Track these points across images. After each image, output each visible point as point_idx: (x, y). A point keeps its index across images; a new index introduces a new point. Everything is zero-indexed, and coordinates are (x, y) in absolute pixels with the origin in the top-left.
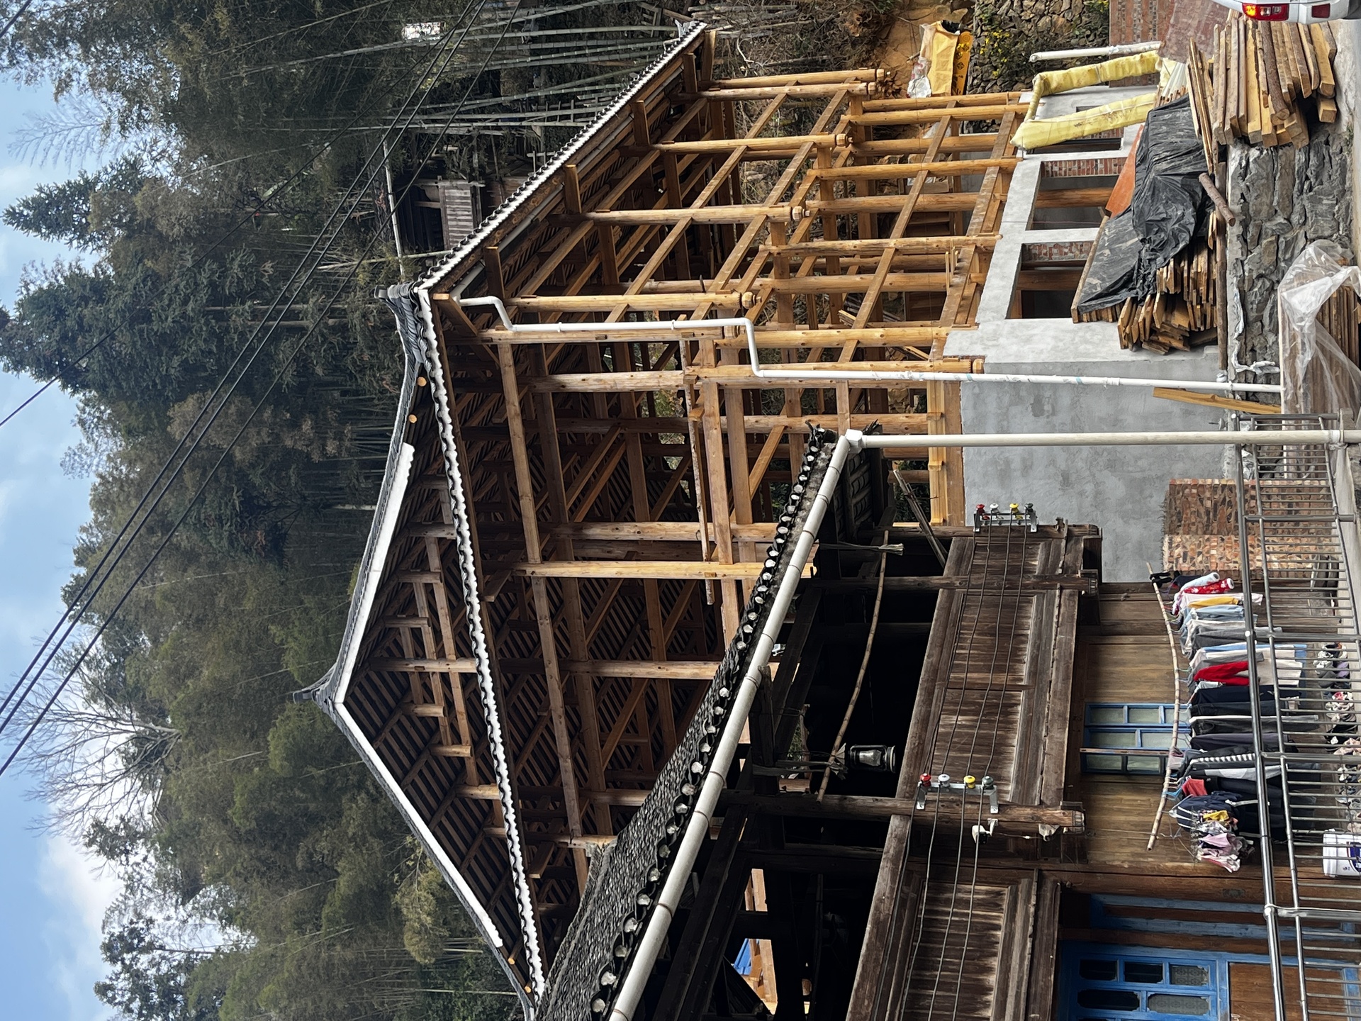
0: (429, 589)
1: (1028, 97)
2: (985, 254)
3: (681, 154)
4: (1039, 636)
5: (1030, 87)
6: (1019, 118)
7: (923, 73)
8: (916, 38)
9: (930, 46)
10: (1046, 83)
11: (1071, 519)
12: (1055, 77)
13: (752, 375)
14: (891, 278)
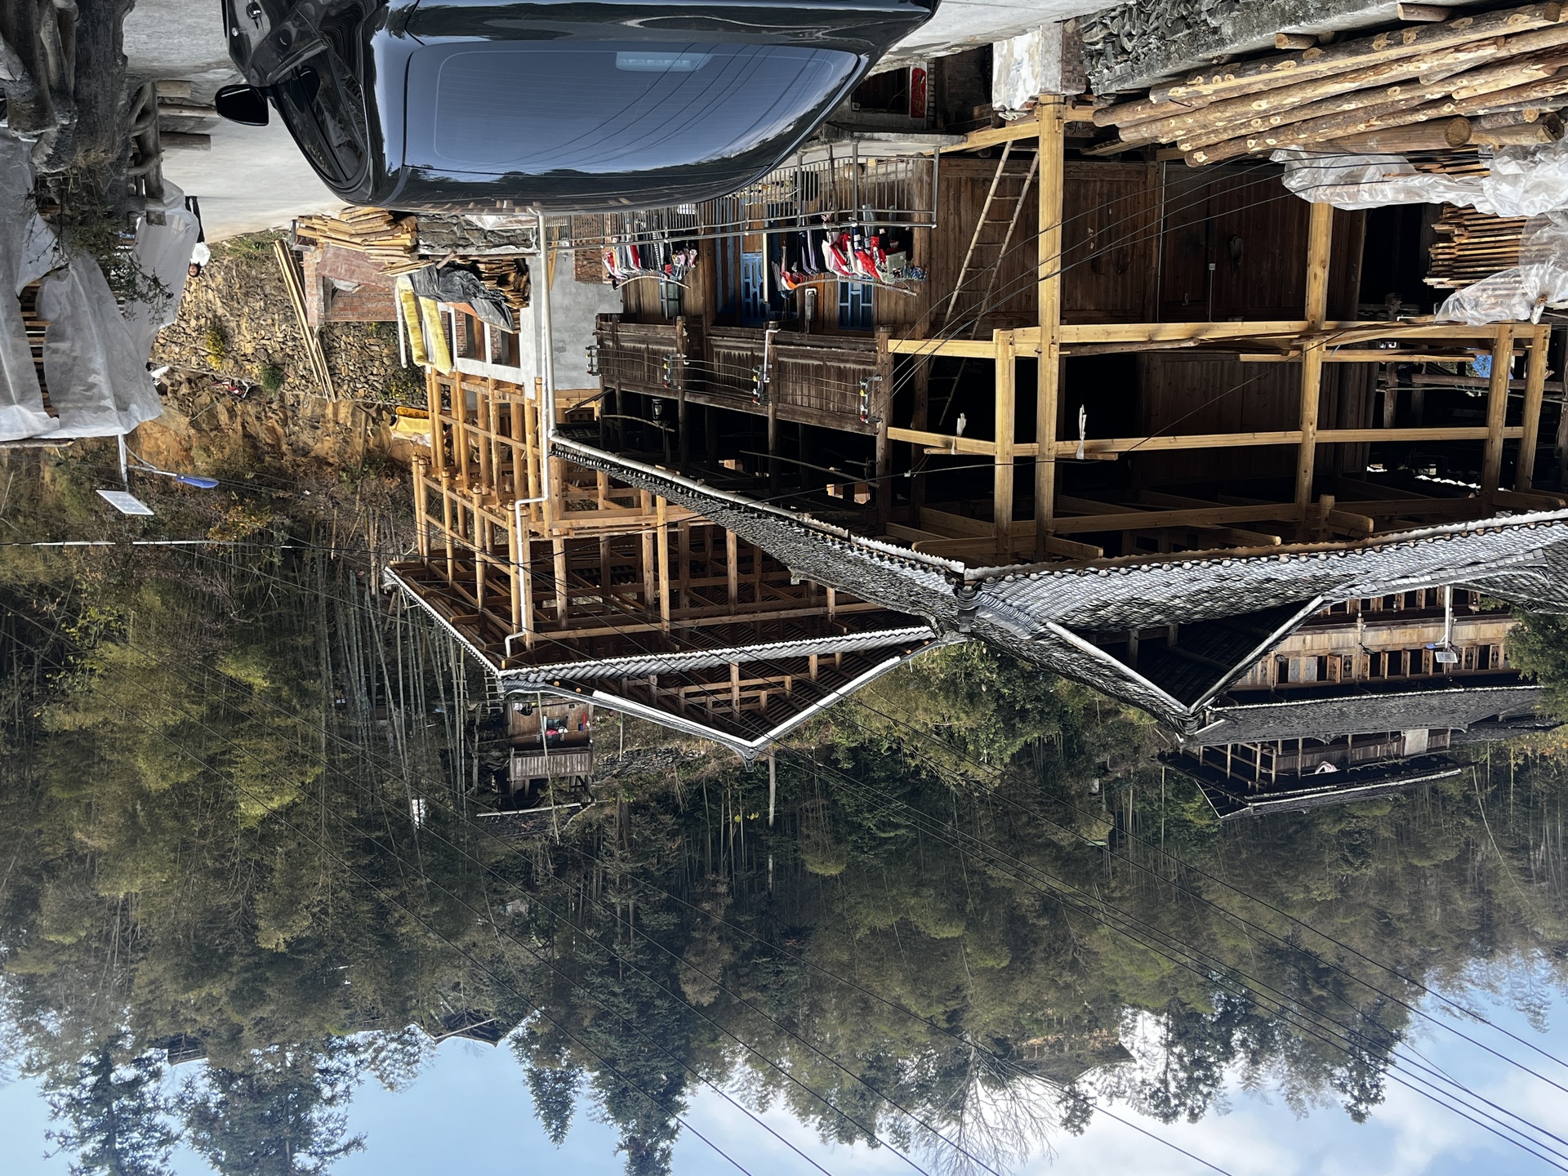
0: (688, 695)
1: (428, 370)
2: (499, 384)
3: (455, 570)
4: (632, 341)
5: (423, 367)
6: (439, 374)
7: (422, 438)
8: (400, 443)
9: (405, 433)
10: (420, 358)
11: (593, 327)
12: (416, 353)
13: (549, 500)
14: (513, 436)
